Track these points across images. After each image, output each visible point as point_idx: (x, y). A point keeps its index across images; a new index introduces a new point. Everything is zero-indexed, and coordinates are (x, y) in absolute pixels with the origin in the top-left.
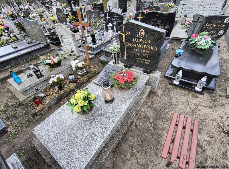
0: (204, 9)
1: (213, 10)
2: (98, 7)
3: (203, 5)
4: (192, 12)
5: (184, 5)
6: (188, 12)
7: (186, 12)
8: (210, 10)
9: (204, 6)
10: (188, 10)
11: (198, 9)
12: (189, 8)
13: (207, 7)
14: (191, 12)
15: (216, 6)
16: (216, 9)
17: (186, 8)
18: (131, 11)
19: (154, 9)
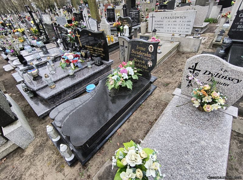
0: (175, 23)
1: (184, 25)
2: (78, 17)
3: (173, 18)
5: (153, 17)
6: (158, 26)
7: (156, 26)
8: (182, 25)
9: (174, 20)
10: (158, 23)
11: (169, 23)
12: (159, 21)
13: (178, 20)
14: (161, 26)
15: (187, 20)
16: (188, 23)
17: (155, 21)
18: (103, 22)
19: (125, 22)
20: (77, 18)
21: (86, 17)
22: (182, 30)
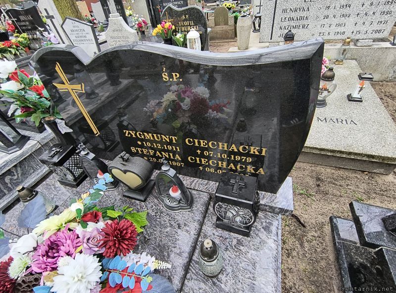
0: (346, 11)
1: (374, 13)
2: (25, 21)
4: (305, 22)
6: (293, 23)
7: (286, 24)
8: (366, 14)
9: (344, 1)
10: (293, 15)
11: (326, 13)
12: (296, 10)
14: (301, 22)
16: (386, 8)
17: (285, 11)
18: (115, 27)
19: (186, 20)
20: (23, 24)
21: (53, 17)
22: (363, 29)
